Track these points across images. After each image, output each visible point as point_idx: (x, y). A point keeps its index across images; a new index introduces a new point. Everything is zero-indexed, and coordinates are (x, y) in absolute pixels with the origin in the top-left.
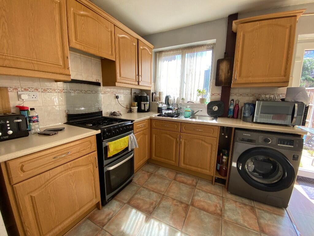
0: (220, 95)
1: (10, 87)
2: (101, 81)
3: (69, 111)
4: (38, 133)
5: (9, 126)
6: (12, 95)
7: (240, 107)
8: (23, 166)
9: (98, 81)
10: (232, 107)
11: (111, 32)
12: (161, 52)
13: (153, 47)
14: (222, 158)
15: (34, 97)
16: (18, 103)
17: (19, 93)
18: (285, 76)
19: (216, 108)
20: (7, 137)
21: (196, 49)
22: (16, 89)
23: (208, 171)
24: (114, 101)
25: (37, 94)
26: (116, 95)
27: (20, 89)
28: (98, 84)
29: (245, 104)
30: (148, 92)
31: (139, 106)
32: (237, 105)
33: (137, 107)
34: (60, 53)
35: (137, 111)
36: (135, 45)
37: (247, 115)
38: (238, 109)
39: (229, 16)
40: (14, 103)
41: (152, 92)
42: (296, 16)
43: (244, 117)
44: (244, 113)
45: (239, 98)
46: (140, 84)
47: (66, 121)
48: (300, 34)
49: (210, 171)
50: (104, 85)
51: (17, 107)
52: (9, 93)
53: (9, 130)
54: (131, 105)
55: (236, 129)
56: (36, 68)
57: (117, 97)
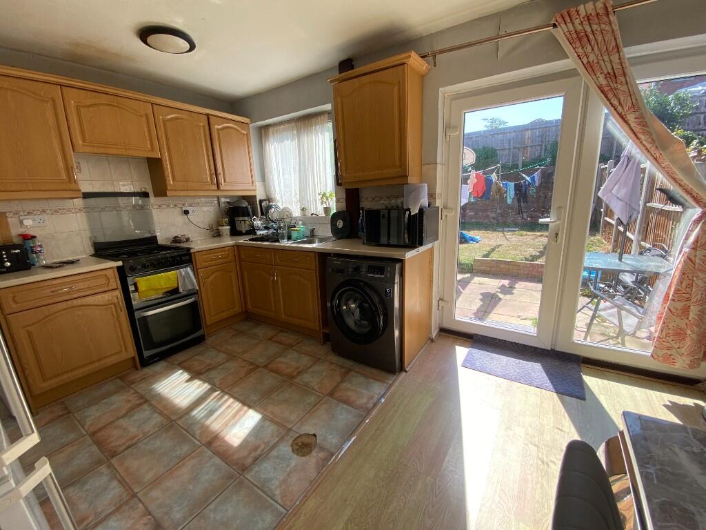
1: (10, 212)
2: (150, 190)
3: (96, 238)
4: (43, 266)
5: (6, 258)
6: (12, 221)
8: (14, 297)
9: (143, 190)
11: (147, 116)
12: (267, 127)
13: (249, 120)
15: (41, 222)
16: (21, 231)
17: (21, 218)
18: (401, 167)
19: (340, 224)
20: (5, 270)
21: (314, 120)
22: (17, 213)
24: (181, 219)
25: (45, 217)
26: (184, 209)
27: (22, 213)
28: (145, 195)
30: (251, 199)
31: (232, 224)
33: (228, 227)
34: (61, 164)
35: (228, 233)
36: (204, 127)
39: (340, 64)
40: (15, 231)
41: (258, 199)
42: (404, 64)
46: (222, 188)
47: (93, 252)
48: (442, 87)
50: (156, 195)
51: (20, 235)
52: (9, 219)
53: (6, 261)
54: (220, 224)
56: (31, 188)
57: (186, 212)
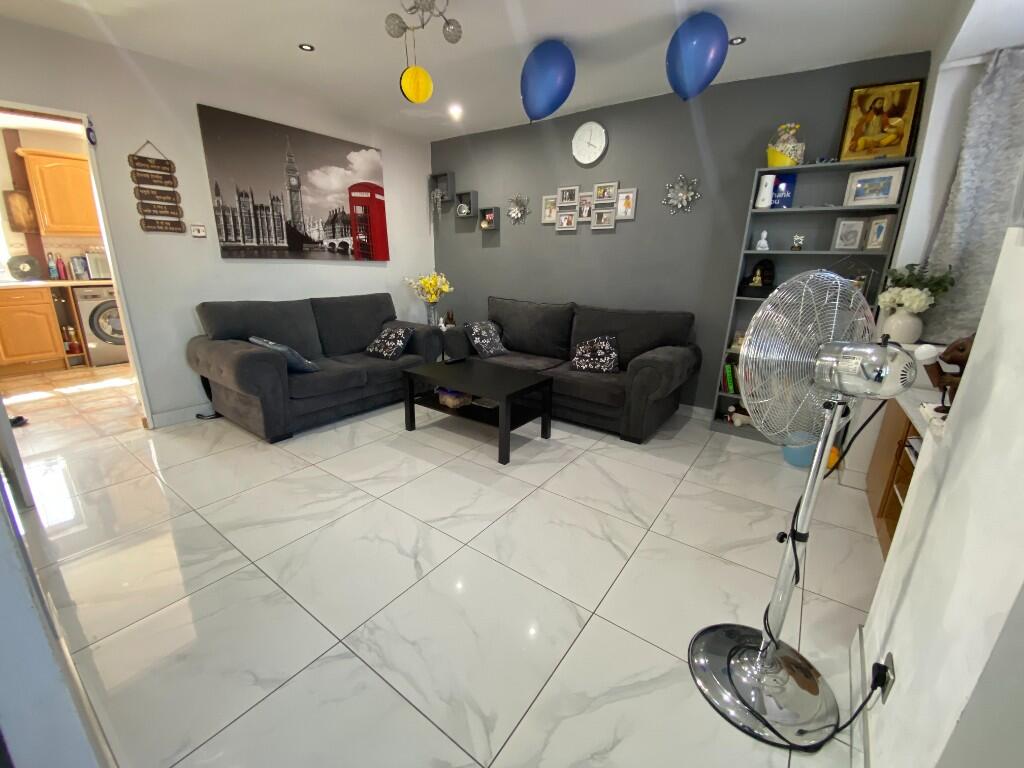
0: (25, 245)
7: (66, 264)
10: (52, 264)
14: (67, 331)
19: (26, 268)
23: (53, 353)
29: (72, 258)
32: (59, 262)
37: (80, 271)
38: (64, 268)
43: (77, 275)
44: (75, 271)
45: (59, 250)
49: (56, 351)
55: (72, 287)
